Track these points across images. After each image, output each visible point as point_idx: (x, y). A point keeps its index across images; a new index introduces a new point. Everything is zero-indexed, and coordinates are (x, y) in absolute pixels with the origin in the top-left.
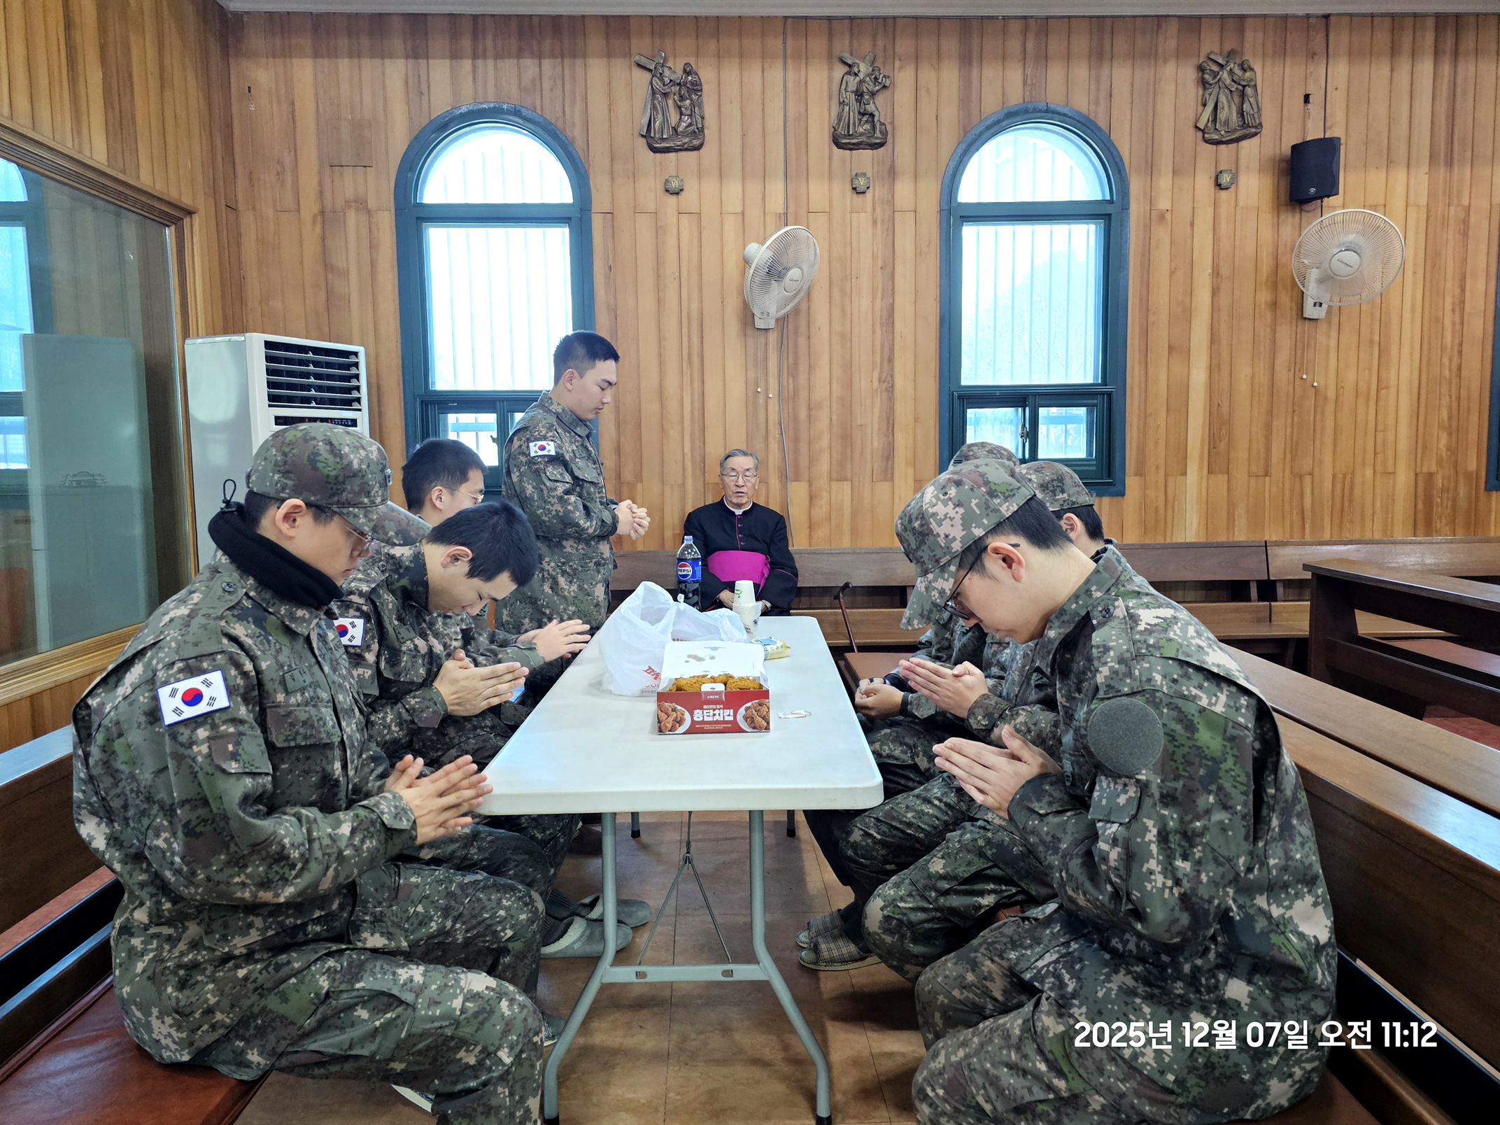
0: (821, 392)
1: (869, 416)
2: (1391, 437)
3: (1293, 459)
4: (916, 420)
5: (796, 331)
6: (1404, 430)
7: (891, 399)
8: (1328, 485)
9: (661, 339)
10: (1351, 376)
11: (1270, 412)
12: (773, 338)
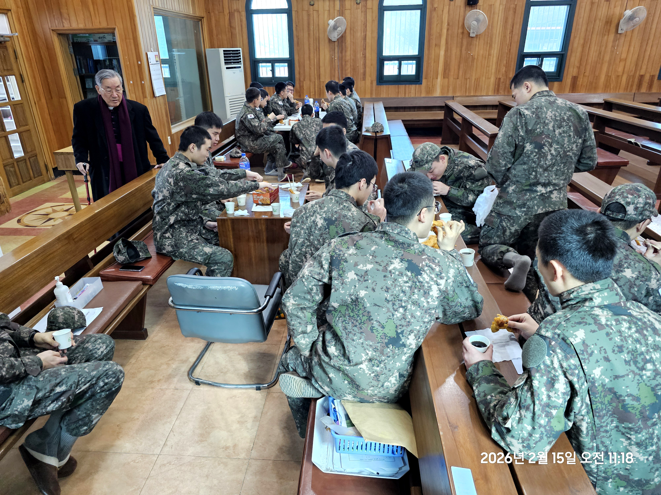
0: (348, 58)
1: (360, 63)
2: (490, 68)
3: (465, 74)
4: (371, 65)
5: (342, 41)
6: (494, 67)
7: (365, 60)
8: (473, 81)
9: (309, 44)
10: (481, 52)
11: (460, 62)
12: (336, 43)
